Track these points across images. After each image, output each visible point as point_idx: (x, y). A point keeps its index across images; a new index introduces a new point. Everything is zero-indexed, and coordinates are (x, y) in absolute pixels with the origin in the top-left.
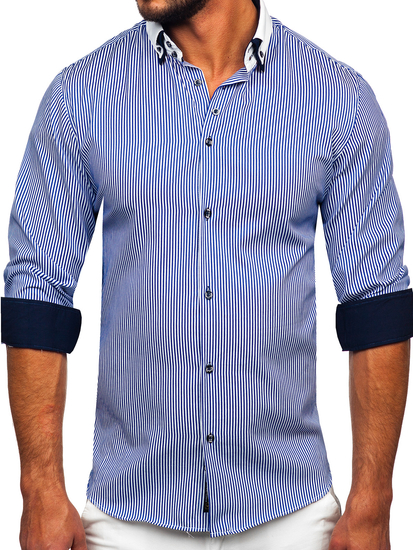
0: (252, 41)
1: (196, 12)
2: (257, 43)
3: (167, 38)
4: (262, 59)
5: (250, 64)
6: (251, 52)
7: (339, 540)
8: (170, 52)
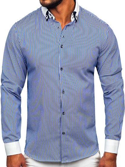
0: (73, 12)
1: (58, 5)
2: (75, 13)
3: (49, 13)
4: (76, 18)
5: (73, 19)
6: (73, 16)
7: (102, 164)
8: (50, 17)
